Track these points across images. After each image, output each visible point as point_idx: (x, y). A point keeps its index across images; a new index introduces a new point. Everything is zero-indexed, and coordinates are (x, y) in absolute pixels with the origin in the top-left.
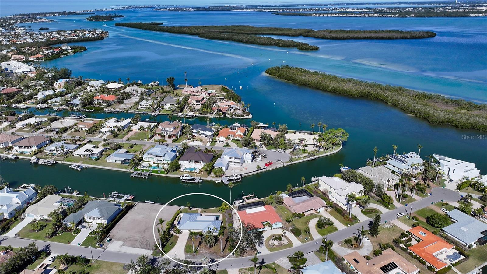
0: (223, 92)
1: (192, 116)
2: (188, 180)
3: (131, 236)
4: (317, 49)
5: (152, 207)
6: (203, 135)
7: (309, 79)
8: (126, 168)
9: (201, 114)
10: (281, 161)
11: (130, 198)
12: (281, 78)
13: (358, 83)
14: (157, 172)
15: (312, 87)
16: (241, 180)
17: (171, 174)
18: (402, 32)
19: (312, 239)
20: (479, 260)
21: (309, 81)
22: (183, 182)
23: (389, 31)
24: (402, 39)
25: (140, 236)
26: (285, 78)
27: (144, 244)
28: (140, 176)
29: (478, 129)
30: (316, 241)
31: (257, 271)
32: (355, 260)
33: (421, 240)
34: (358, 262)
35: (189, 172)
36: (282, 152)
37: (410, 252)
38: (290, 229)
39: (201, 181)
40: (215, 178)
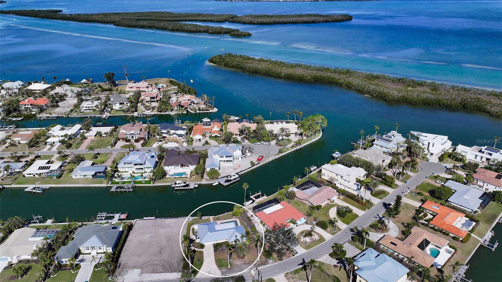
0: (172, 86)
1: (151, 115)
2: (182, 187)
3: (147, 261)
4: (249, 35)
5: (155, 223)
6: (175, 135)
7: (259, 67)
8: (101, 183)
9: (161, 111)
10: (271, 154)
11: (123, 216)
12: (228, 67)
13: (308, 68)
14: (141, 182)
15: (264, 74)
16: (239, 179)
17: (158, 183)
18: (322, 16)
19: (340, 230)
20: (487, 223)
21: (259, 68)
22: (176, 189)
23: (310, 15)
24: (324, 23)
25: (158, 259)
26: (233, 67)
27: (166, 267)
28: (122, 190)
29: (429, 104)
30: (344, 230)
31: (303, 272)
32: (392, 243)
33: (436, 213)
34: (395, 245)
35: (178, 178)
36: (267, 144)
37: (432, 226)
38: (315, 222)
39: (197, 186)
40: (210, 180)
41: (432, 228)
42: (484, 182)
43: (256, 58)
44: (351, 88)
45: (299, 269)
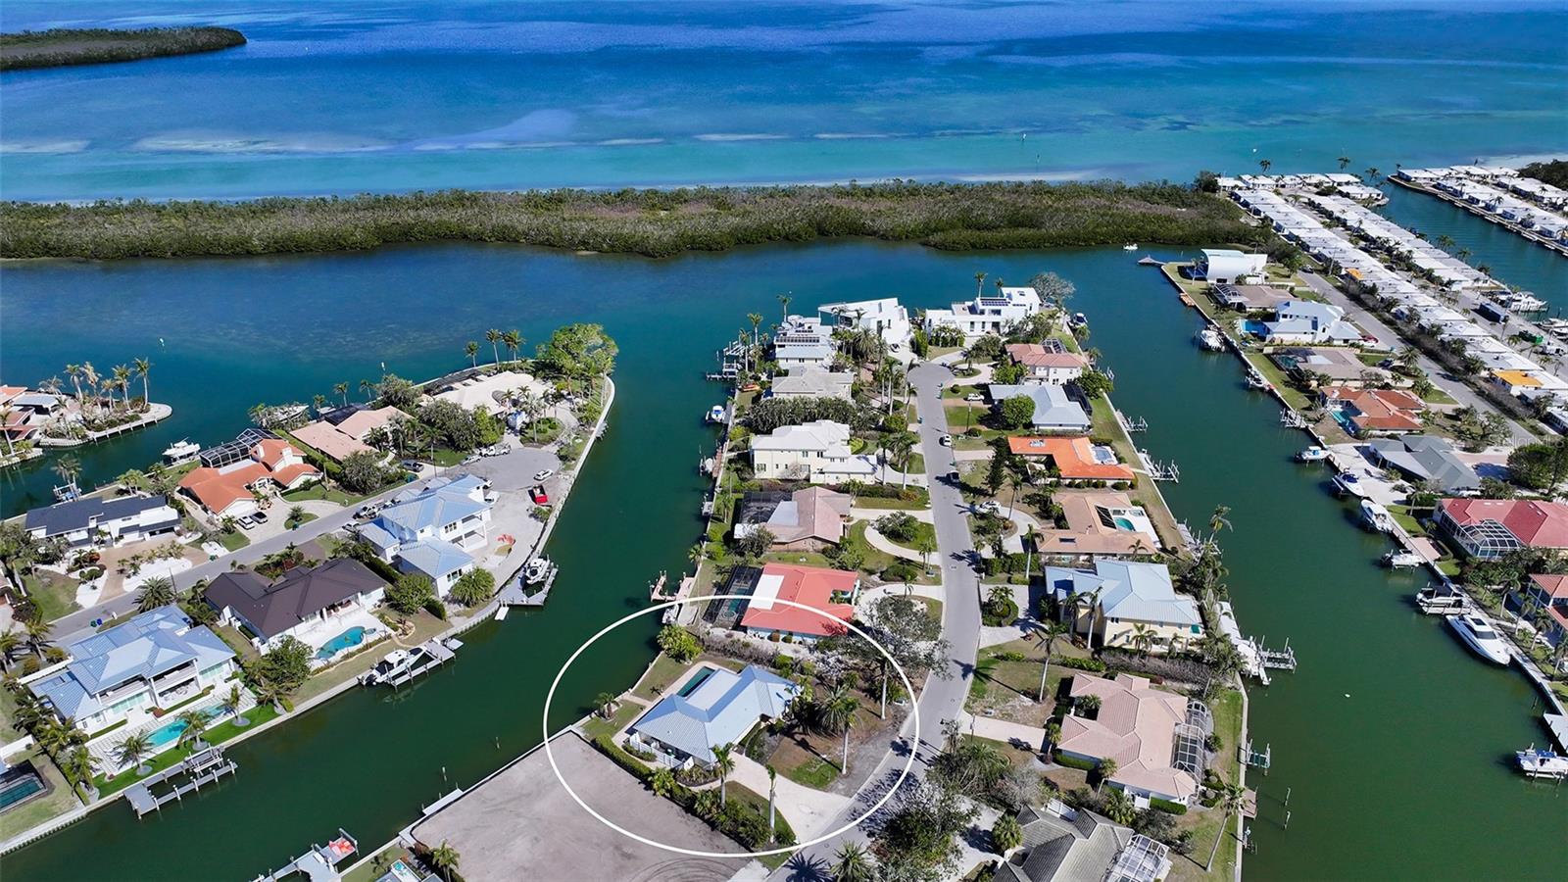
11: (339, 849)
14: (231, 729)
16: (555, 571)
17: (304, 698)
19: (938, 568)
20: (1119, 439)
30: (946, 565)
31: (990, 685)
32: (1062, 540)
33: (1044, 455)
34: (1072, 540)
35: (359, 651)
36: (502, 452)
37: (1067, 481)
38: (875, 578)
39: (456, 644)
40: (477, 612)
41: (1070, 485)
42: (1048, 368)
43: (74, 204)
44: (518, 241)
45: (974, 683)
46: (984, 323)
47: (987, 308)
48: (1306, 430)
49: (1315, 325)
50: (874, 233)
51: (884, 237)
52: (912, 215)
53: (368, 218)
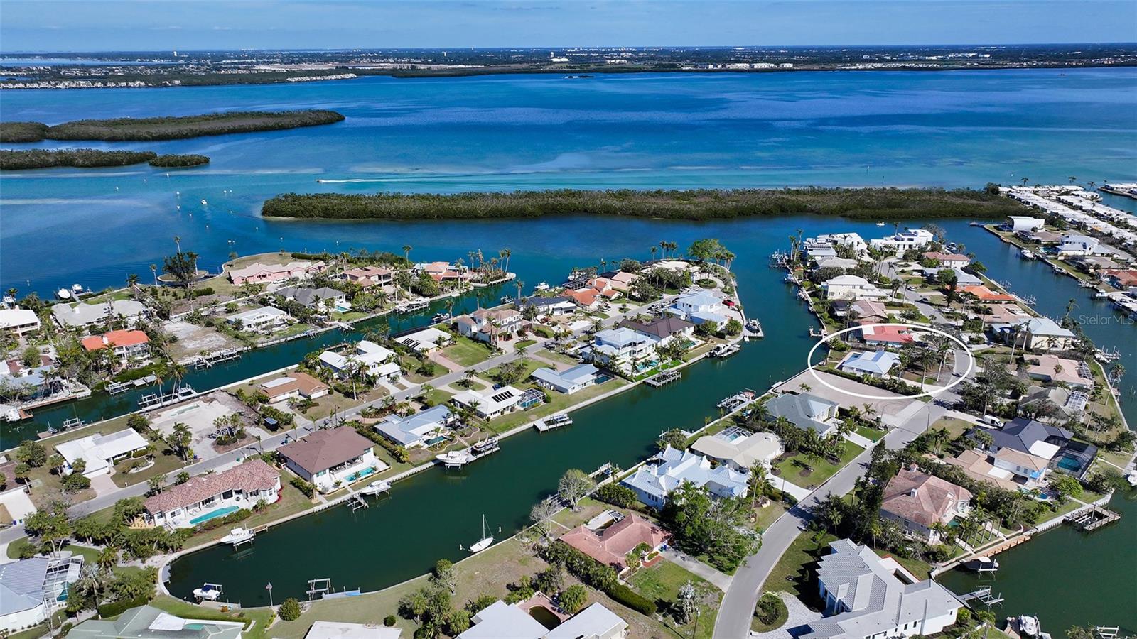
2: (727, 351)
9: (431, 296)
14: (668, 366)
17: (690, 359)
35: (698, 347)
37: (984, 301)
39: (738, 346)
40: (738, 337)
41: (986, 302)
43: (366, 195)
46: (904, 245)
47: (906, 238)
48: (1093, 288)
49: (1085, 247)
50: (812, 211)
51: (819, 213)
52: (833, 203)
53: (531, 201)
